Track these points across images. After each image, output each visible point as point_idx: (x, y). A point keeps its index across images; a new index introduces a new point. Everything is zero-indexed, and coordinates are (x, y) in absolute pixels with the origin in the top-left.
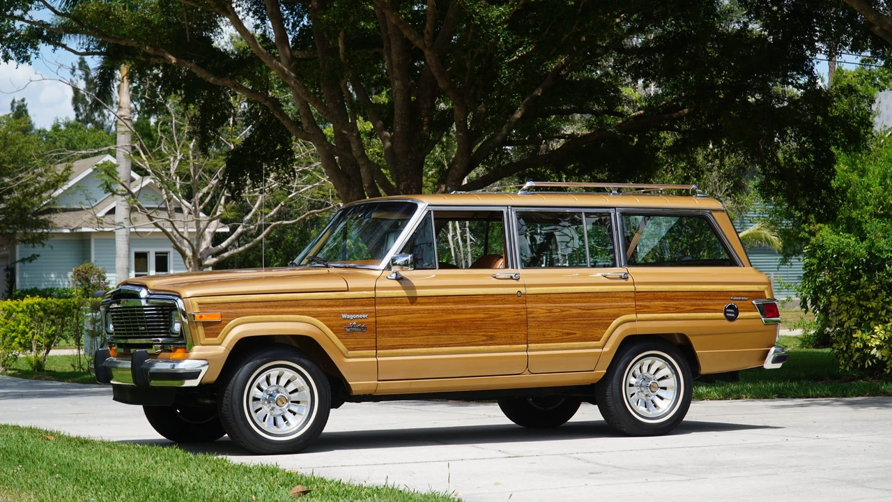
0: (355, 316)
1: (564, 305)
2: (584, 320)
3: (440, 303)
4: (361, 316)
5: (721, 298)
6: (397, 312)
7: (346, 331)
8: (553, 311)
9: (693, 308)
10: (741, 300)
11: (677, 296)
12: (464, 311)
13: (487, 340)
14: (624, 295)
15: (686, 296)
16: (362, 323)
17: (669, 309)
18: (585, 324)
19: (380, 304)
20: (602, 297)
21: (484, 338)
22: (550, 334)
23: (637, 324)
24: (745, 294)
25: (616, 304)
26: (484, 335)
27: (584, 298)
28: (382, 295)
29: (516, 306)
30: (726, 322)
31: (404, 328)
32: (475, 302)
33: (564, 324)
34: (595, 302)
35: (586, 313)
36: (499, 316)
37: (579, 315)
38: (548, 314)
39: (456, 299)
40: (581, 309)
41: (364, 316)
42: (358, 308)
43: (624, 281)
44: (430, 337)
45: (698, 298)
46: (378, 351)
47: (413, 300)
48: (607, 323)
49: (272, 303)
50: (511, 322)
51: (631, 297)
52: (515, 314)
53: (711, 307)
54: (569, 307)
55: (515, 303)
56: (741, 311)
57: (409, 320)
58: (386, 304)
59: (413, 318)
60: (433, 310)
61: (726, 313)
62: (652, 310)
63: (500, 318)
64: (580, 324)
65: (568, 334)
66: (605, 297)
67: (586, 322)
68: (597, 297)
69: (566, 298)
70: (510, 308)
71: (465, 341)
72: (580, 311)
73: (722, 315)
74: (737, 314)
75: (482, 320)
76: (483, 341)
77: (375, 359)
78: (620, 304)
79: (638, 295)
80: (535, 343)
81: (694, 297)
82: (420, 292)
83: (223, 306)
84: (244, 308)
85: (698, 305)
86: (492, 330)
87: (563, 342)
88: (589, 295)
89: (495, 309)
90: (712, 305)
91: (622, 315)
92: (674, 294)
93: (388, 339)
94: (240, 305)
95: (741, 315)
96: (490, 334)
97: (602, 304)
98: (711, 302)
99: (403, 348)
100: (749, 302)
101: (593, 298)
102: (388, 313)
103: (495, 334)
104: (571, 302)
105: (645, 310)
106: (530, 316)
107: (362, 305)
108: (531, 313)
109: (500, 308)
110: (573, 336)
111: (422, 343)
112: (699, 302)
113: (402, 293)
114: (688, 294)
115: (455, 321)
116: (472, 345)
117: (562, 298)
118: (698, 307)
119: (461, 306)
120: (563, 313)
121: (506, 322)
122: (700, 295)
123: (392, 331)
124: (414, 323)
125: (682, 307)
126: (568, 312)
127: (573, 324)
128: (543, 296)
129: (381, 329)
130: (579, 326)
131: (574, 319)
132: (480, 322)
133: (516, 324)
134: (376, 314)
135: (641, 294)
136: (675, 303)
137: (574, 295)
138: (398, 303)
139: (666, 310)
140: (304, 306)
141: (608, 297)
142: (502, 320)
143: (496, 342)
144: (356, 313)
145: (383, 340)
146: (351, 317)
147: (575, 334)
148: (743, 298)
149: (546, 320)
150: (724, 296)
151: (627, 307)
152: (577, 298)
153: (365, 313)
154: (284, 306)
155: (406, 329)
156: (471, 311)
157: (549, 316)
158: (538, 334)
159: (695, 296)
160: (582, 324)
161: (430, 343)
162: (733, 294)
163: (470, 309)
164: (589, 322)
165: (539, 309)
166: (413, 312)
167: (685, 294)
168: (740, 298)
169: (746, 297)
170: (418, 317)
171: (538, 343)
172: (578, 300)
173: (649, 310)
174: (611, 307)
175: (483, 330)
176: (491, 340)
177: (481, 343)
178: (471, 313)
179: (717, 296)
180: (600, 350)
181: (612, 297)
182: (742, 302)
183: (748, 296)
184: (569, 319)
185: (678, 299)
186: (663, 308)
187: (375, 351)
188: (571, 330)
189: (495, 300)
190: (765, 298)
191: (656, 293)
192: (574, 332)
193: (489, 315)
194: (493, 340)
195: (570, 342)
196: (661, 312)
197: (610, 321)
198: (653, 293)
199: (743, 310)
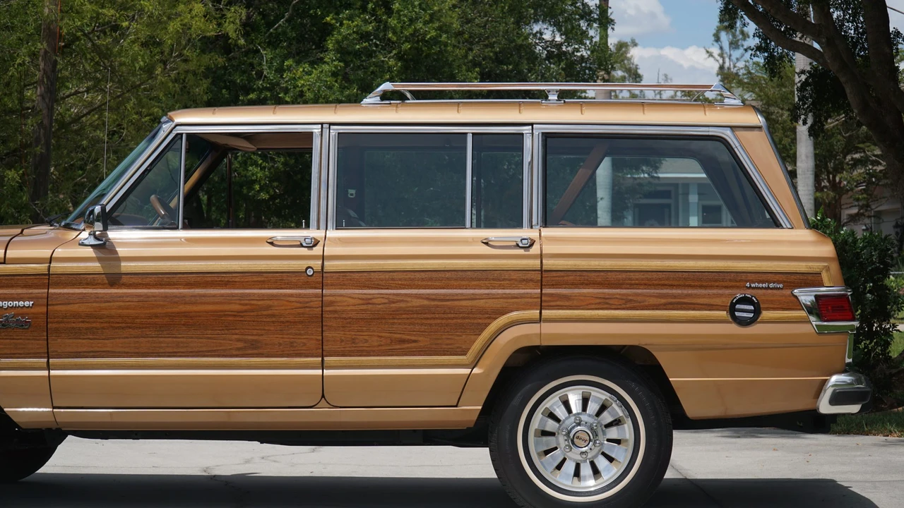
0: (11, 304)
1: (394, 292)
2: (435, 318)
3: (160, 285)
4: (21, 303)
5: (726, 284)
6: (83, 299)
7: (0, 326)
8: (374, 301)
9: (663, 301)
10: (768, 288)
11: (630, 279)
13: (245, 348)
14: (520, 275)
15: (650, 279)
16: (23, 315)
17: (611, 302)
18: (436, 324)
19: (59, 284)
20: (472, 279)
21: (240, 345)
22: (366, 341)
23: (548, 328)
24: (777, 277)
25: (500, 291)
26: (239, 340)
27: (437, 280)
28: (59, 271)
29: (303, 292)
30: (733, 328)
31: (94, 325)
32: (225, 284)
33: (393, 324)
34: (459, 287)
35: (437, 306)
36: (269, 307)
37: (425, 310)
38: (363, 307)
39: (192, 278)
40: (428, 299)
41: (27, 303)
42: (20, 291)
43: (521, 252)
44: (141, 340)
45: (676, 283)
46: (51, 360)
47: (114, 279)
48: (480, 324)
50: (291, 318)
51: (532, 280)
52: (299, 305)
53: (702, 301)
54: (408, 296)
55: (301, 288)
56: (767, 309)
57: (103, 312)
58: (65, 285)
59: (111, 309)
60: (148, 297)
61: (732, 310)
62: (575, 303)
63: (270, 312)
64: (426, 325)
65: (402, 341)
67: (439, 321)
68: (463, 279)
69: (400, 280)
70: (291, 295)
71: (204, 349)
72: (426, 302)
73: (723, 314)
74: (757, 312)
75: (237, 314)
76: (238, 349)
77: (45, 373)
78: (508, 291)
79: (544, 277)
80: (338, 356)
81: (666, 282)
82: (126, 266)
85: (675, 296)
86: (255, 332)
87: (393, 355)
88: (448, 275)
89: (262, 297)
90: (704, 296)
91: (512, 311)
92: (624, 275)
93: (67, 341)
95: (766, 314)
96: (250, 337)
97: (472, 291)
98: (702, 292)
99: (96, 357)
100: (788, 292)
101: (456, 280)
102: (68, 300)
103: (261, 338)
104: (410, 287)
105: (558, 303)
106: (328, 309)
107: (26, 286)
108: (331, 304)
109: (271, 295)
110: (413, 345)
111: (126, 350)
112: (677, 291)
113: (96, 266)
114: (655, 275)
115: (186, 315)
116: (219, 356)
117: (393, 280)
118: (674, 301)
119: (198, 291)
120: (393, 305)
121: (282, 319)
122: (677, 279)
123: (73, 328)
124: (112, 317)
125: (639, 299)
126: (402, 305)
127: (413, 324)
128: (357, 275)
129: (55, 325)
130: (423, 328)
131: (415, 316)
132: (231, 318)
133: (301, 322)
134: (48, 301)
135: (554, 274)
136: (625, 292)
137: (418, 275)
138: (87, 284)
139: (605, 303)
141: (486, 279)
142: (273, 316)
143: (261, 351)
144: (13, 299)
145: (56, 344)
146: (5, 304)
147: (415, 341)
148: (771, 285)
149: (359, 316)
150: (731, 280)
151: (522, 297)
152: (423, 280)
153: (29, 299)
155: (98, 325)
156: (217, 300)
157: (365, 310)
158: (342, 341)
159: (668, 279)
160: (431, 325)
162: (751, 277)
163: (214, 296)
164: (444, 321)
165: (346, 298)
166: (113, 299)
167: (647, 276)
168: (764, 285)
169: (779, 282)
170: (120, 308)
171: (344, 355)
172: (425, 283)
173: (567, 304)
174: (489, 297)
175: (237, 331)
176: (253, 349)
177: (234, 353)
178: (217, 303)
179: (716, 280)
180: (467, 371)
181: (493, 280)
182: (770, 291)
183: (784, 282)
184: (404, 316)
185: (631, 284)
186: (598, 301)
187: (45, 360)
188: (408, 335)
189: (264, 281)
190: (824, 286)
191: (585, 274)
192: (413, 338)
193: (248, 307)
194: (255, 348)
195: (406, 355)
196: (593, 306)
197: (486, 321)
198: (579, 273)
199: (772, 306)
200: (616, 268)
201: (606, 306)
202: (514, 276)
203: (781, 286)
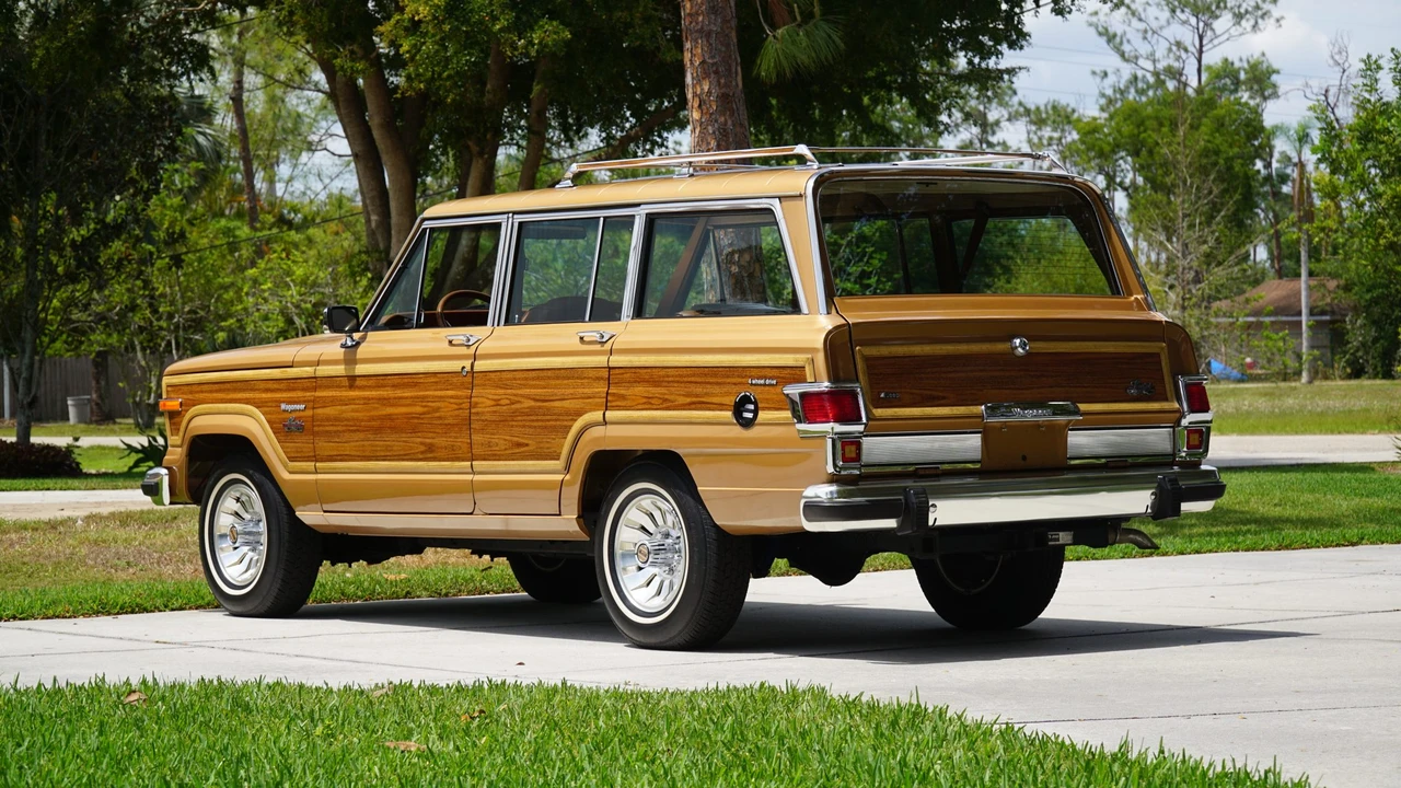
0: (293, 408)
1: (513, 391)
2: (537, 420)
3: (378, 387)
4: (299, 407)
5: (734, 380)
6: (334, 401)
7: (286, 429)
8: (502, 402)
9: (688, 400)
10: (765, 385)
11: (668, 376)
12: (404, 401)
13: (425, 452)
14: (595, 373)
15: (681, 376)
16: (301, 418)
17: (652, 401)
18: (539, 427)
19: (320, 388)
20: (564, 378)
21: (423, 448)
22: (497, 445)
23: (612, 431)
24: (774, 372)
25: (581, 391)
26: (422, 443)
27: (542, 378)
28: (326, 374)
29: (460, 393)
30: (737, 431)
32: (415, 385)
33: (512, 426)
34: (555, 387)
35: (540, 407)
36: (438, 409)
37: (531, 412)
38: (495, 409)
39: (396, 380)
40: (534, 399)
41: (302, 407)
42: (298, 394)
43: (599, 347)
44: (366, 443)
45: (699, 380)
46: (317, 464)
48: (566, 427)
49: (228, 386)
50: (451, 421)
51: (602, 378)
52: (456, 407)
53: (715, 400)
54: (522, 396)
55: (458, 389)
56: (764, 409)
57: (344, 415)
58: (323, 388)
59: (348, 411)
60: (369, 399)
61: (737, 410)
62: (629, 403)
63: (437, 414)
65: (518, 445)
66: (569, 379)
67: (540, 424)
68: (558, 377)
69: (520, 379)
70: (452, 397)
71: (402, 453)
72: (532, 403)
73: (728, 415)
74: (755, 412)
75: (420, 416)
76: (422, 453)
77: (314, 477)
78: (586, 390)
79: (611, 375)
80: (480, 460)
81: (693, 379)
83: (186, 388)
84: (202, 392)
85: (697, 396)
86: (430, 435)
87: (513, 460)
88: (549, 373)
89: (435, 399)
90: (717, 395)
91: (586, 412)
92: (662, 373)
93: (325, 445)
94: (199, 388)
95: (762, 415)
96: (428, 441)
97: (563, 391)
98: (717, 390)
99: (341, 460)
100: (778, 389)
101: (555, 378)
102: (325, 403)
103: (434, 442)
104: (525, 386)
105: (618, 403)
106: (474, 410)
107: (304, 390)
108: (477, 403)
109: (441, 397)
110: (526, 449)
111: (357, 454)
112: (699, 390)
113: (340, 370)
114: (685, 372)
115: (390, 417)
117: (515, 379)
118: (694, 399)
119: (399, 393)
120: (513, 406)
121: (446, 422)
122: (699, 375)
123: (327, 431)
124: (349, 420)
125: (672, 398)
126: (518, 406)
127: (524, 426)
128: (492, 375)
129: (318, 429)
130: (531, 431)
131: (525, 418)
132: (416, 421)
133: (457, 424)
134: (313, 404)
135: (618, 371)
136: (663, 390)
137: (532, 374)
138: (337, 387)
139: (648, 404)
140: (253, 390)
141: (573, 378)
142: (440, 418)
143: (435, 455)
144: (295, 402)
145: (319, 447)
146: (290, 407)
147: (527, 445)
148: (768, 382)
149: (492, 418)
150: (738, 377)
151: (594, 397)
152: (533, 379)
153: (304, 402)
154: (235, 390)
155: (339, 428)
156: (408, 402)
157: (495, 412)
158: (482, 444)
159: (694, 375)
160: (535, 427)
161: (367, 454)
162: (754, 373)
163: (408, 398)
164: (543, 424)
165: (485, 397)
166: (351, 401)
167: (680, 372)
168: (762, 382)
170: (353, 411)
171: (484, 460)
173: (623, 404)
174: (574, 397)
175: (420, 434)
176: (429, 453)
177: (419, 457)
178: (409, 405)
179: (728, 377)
180: (560, 477)
181: (577, 378)
182: (767, 388)
183: (779, 377)
184: (519, 418)
185: (668, 382)
186: (645, 400)
187: (313, 464)
188: (523, 438)
189: (436, 382)
190: (806, 382)
191: (638, 370)
192: (526, 442)
193: (426, 409)
194: (432, 452)
195: (522, 460)
196: (640, 407)
197: (570, 423)
198: (633, 370)
199: (767, 405)
200: (658, 364)
201: (649, 406)
202: (592, 374)
203: (774, 382)
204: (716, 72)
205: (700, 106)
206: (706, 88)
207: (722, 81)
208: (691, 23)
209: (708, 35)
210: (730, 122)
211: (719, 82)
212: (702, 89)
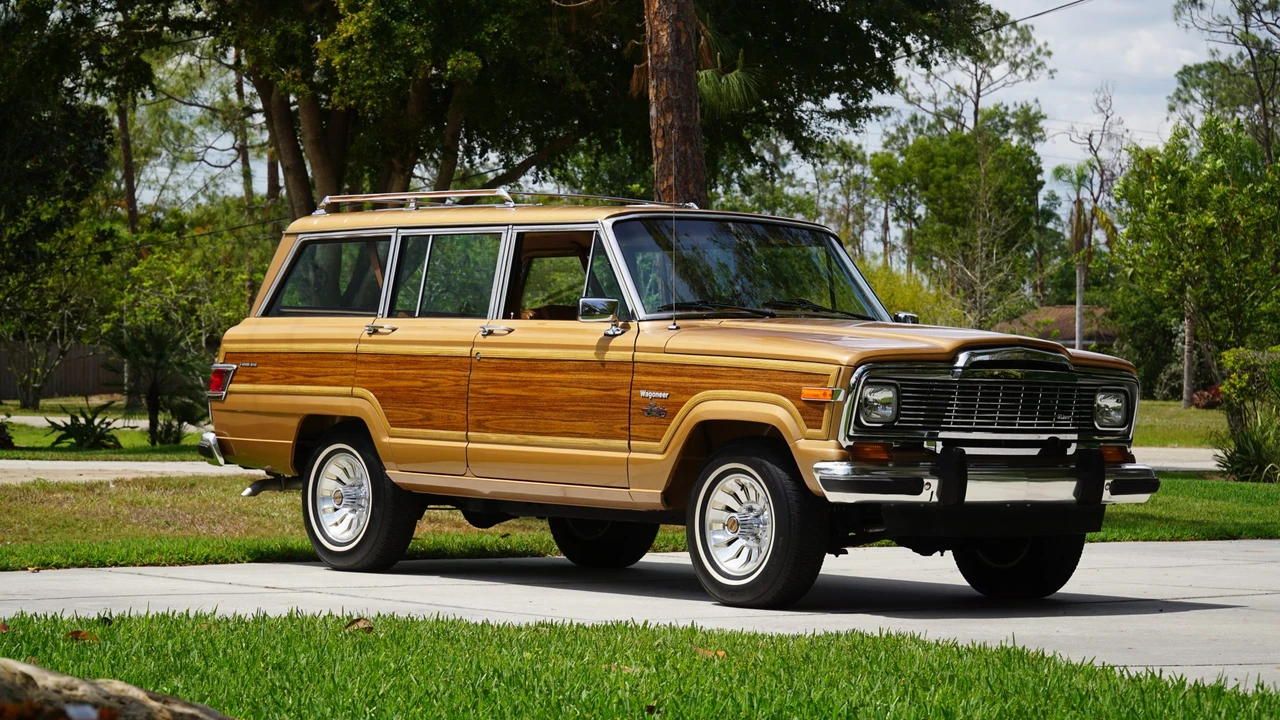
204: (679, 107)
205: (663, 136)
206: (669, 121)
207: (684, 115)
208: (657, 63)
209: (672, 75)
210: (689, 152)
211: (681, 116)
212: (666, 122)
